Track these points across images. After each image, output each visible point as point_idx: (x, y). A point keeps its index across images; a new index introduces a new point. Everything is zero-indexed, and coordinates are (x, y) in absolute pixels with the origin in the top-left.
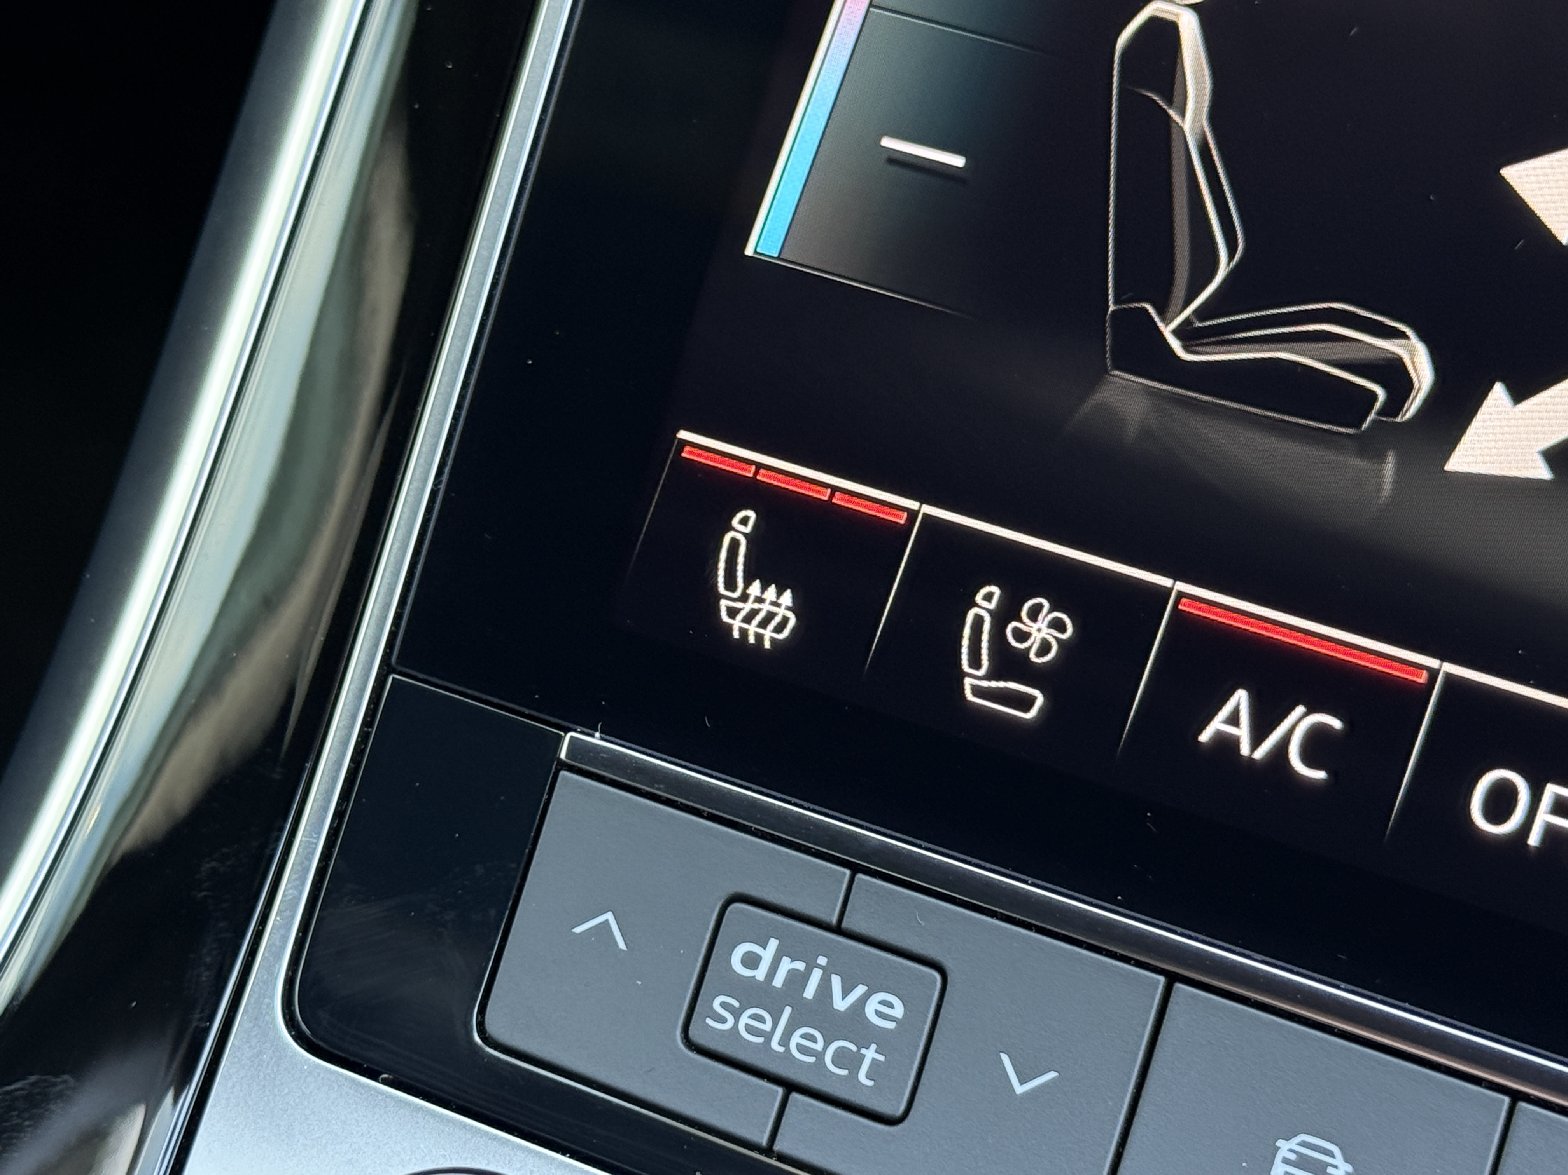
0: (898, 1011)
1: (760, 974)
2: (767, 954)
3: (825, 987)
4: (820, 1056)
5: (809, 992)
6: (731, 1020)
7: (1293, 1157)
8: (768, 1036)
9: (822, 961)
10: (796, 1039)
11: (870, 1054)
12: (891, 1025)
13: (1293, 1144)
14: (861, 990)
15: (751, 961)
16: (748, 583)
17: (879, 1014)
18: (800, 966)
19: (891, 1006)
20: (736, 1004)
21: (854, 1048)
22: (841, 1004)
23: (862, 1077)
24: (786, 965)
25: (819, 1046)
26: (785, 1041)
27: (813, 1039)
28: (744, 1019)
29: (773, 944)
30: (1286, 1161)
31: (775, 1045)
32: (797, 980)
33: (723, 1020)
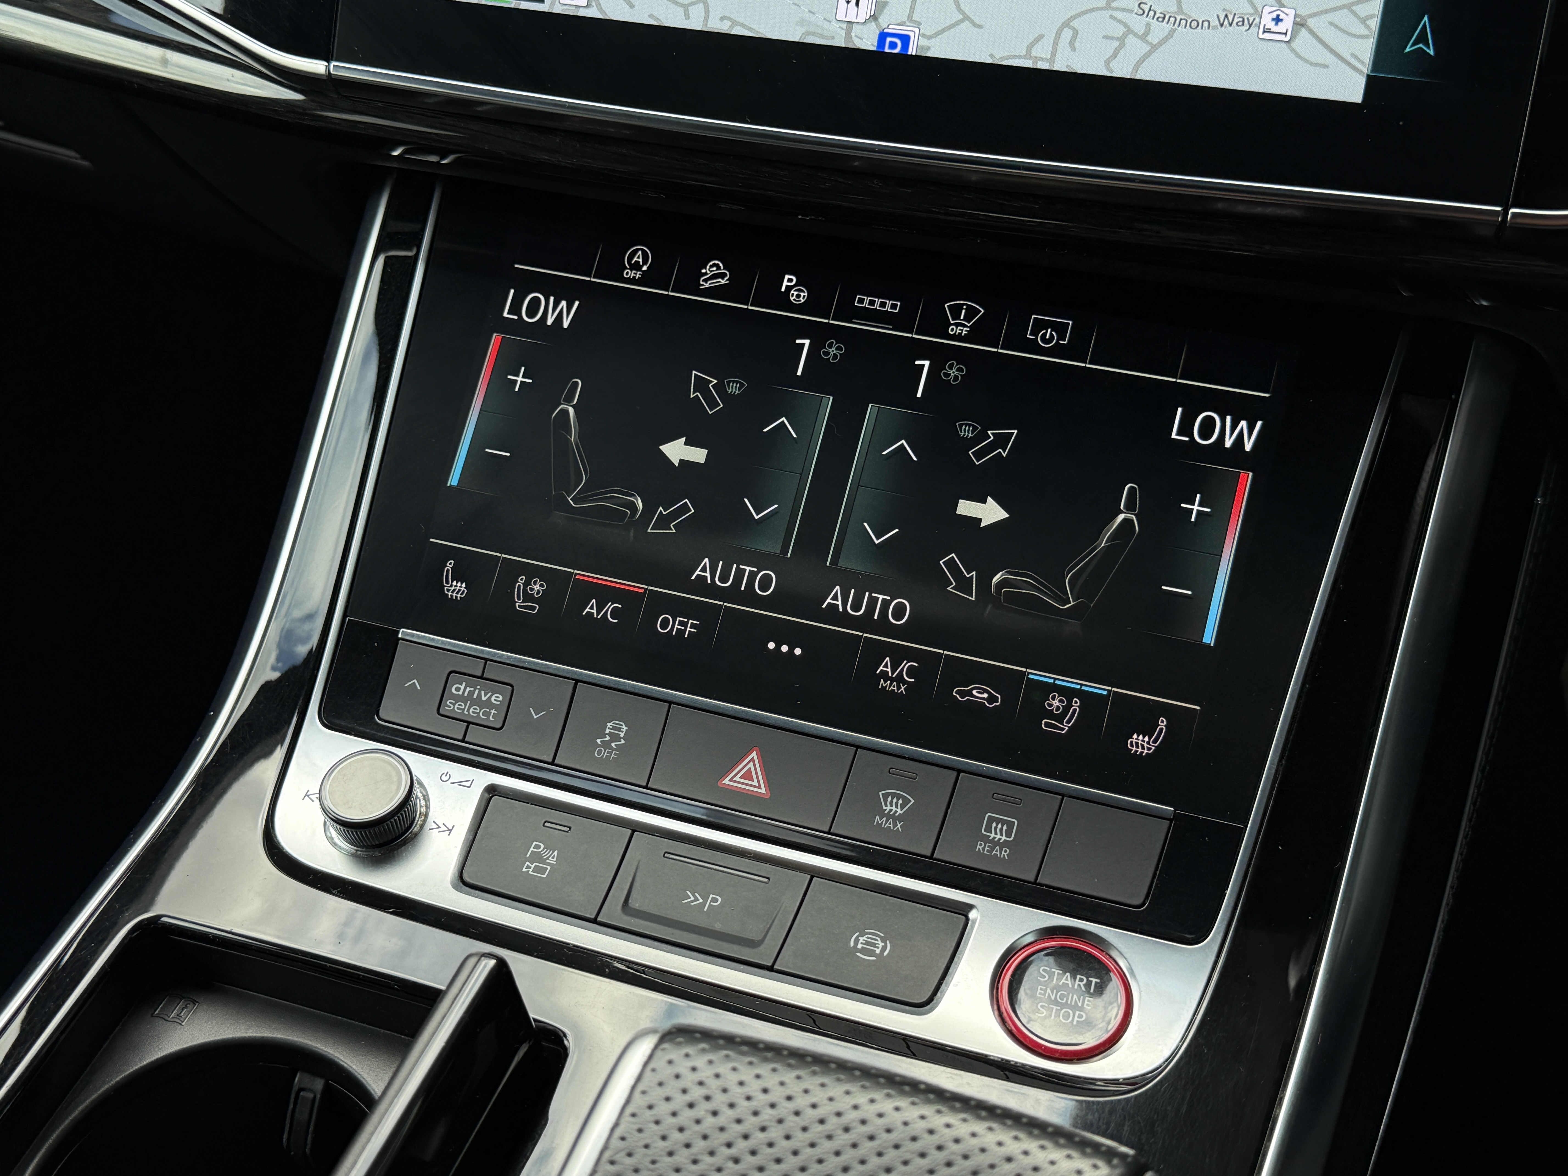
0: (501, 698)
1: (461, 693)
2: (462, 687)
3: (479, 695)
4: (478, 713)
5: (475, 696)
6: (452, 707)
7: (611, 727)
8: (463, 710)
9: (478, 687)
10: (472, 710)
11: (493, 711)
12: (498, 703)
13: (611, 724)
14: (490, 694)
15: (458, 689)
16: (452, 582)
17: (495, 700)
18: (472, 689)
19: (498, 697)
20: (453, 702)
21: (488, 710)
22: (484, 699)
23: (491, 718)
24: (468, 689)
25: (478, 711)
26: (468, 711)
27: (476, 709)
28: (457, 706)
29: (464, 684)
30: (609, 728)
31: (466, 712)
32: (471, 693)
33: (450, 707)
